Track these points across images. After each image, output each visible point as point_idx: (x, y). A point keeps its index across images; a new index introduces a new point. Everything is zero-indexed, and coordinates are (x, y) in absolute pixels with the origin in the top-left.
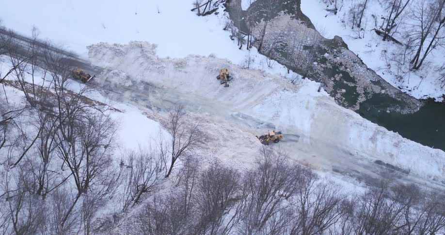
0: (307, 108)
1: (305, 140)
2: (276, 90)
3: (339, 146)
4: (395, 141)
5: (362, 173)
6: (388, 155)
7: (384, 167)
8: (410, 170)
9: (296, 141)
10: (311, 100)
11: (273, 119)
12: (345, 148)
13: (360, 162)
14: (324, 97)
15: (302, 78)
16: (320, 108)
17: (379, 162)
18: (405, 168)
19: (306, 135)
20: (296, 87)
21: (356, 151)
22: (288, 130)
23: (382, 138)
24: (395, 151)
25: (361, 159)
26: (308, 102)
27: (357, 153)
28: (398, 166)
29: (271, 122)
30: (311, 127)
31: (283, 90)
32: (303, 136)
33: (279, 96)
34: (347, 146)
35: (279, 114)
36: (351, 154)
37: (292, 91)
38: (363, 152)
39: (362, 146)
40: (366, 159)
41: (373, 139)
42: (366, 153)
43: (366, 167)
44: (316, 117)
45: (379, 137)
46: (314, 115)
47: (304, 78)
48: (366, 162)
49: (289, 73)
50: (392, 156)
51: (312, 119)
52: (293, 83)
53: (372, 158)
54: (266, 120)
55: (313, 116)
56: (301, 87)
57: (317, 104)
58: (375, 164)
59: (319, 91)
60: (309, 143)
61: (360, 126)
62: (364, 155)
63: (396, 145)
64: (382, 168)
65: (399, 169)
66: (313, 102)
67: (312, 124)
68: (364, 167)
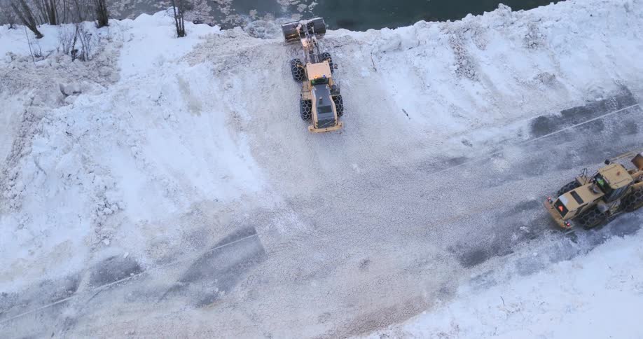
0: (195, 108)
1: (280, 226)
2: (30, 118)
3: (397, 161)
4: (520, 31)
5: (543, 198)
6: (542, 86)
7: (569, 128)
8: (624, 88)
9: (259, 256)
10: (185, 69)
11: (102, 238)
12: (419, 155)
13: (500, 165)
14: (210, 43)
15: (98, 27)
16: (235, 80)
17: (542, 126)
18: (609, 91)
19: (268, 204)
20: (100, 64)
21: (456, 141)
22: (196, 238)
23: (482, 47)
24: (542, 61)
25: (495, 154)
26: (184, 87)
27: (465, 142)
28: (591, 97)
29: (100, 256)
30: (262, 162)
31: (61, 102)
32: (264, 215)
33: (55, 132)
34: (420, 145)
35: (111, 196)
36: (455, 161)
37: (95, 86)
38: (477, 126)
39: (456, 113)
40: (505, 141)
41: (466, 68)
42: (485, 125)
43: (532, 168)
44: (246, 117)
45: (471, 49)
46: (235, 117)
47: (103, 23)
48: (515, 155)
49: (39, 36)
50: (550, 80)
51: (242, 134)
52: (82, 58)
53: (515, 126)
54: (77, 263)
55: (235, 121)
56: (117, 54)
57: (219, 73)
58: (541, 139)
59: (181, 33)
60: (301, 226)
61: (399, 55)
62: (486, 134)
63: (533, 42)
64: (567, 137)
65: (603, 106)
66: (199, 74)
67: (254, 152)
68: (529, 174)
